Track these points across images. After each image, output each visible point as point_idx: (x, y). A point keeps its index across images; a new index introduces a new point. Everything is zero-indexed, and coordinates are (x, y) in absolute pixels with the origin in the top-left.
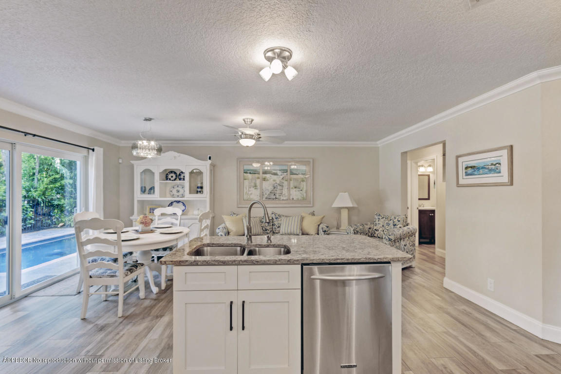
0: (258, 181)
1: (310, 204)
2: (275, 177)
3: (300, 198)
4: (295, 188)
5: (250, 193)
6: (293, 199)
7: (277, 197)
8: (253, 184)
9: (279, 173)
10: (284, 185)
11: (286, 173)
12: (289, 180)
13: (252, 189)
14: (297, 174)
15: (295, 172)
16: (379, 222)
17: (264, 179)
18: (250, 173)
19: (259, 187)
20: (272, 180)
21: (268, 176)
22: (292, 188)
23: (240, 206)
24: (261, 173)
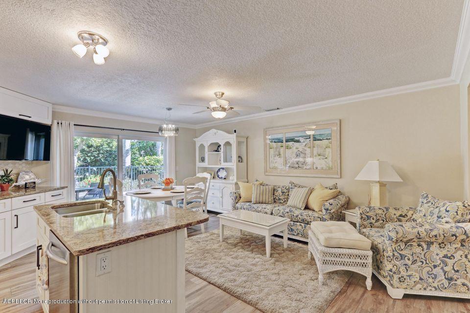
0: (282, 150)
1: (338, 174)
2: (297, 144)
3: (325, 167)
4: (319, 155)
5: (275, 161)
6: (317, 168)
7: (300, 165)
8: (277, 153)
9: (302, 140)
10: (307, 152)
11: (308, 140)
12: (312, 147)
13: (277, 157)
14: (321, 140)
15: (318, 138)
16: (421, 209)
17: (287, 147)
18: (275, 142)
19: (282, 155)
20: (295, 147)
21: (290, 143)
22: (316, 156)
23: (267, 174)
24: (284, 141)
